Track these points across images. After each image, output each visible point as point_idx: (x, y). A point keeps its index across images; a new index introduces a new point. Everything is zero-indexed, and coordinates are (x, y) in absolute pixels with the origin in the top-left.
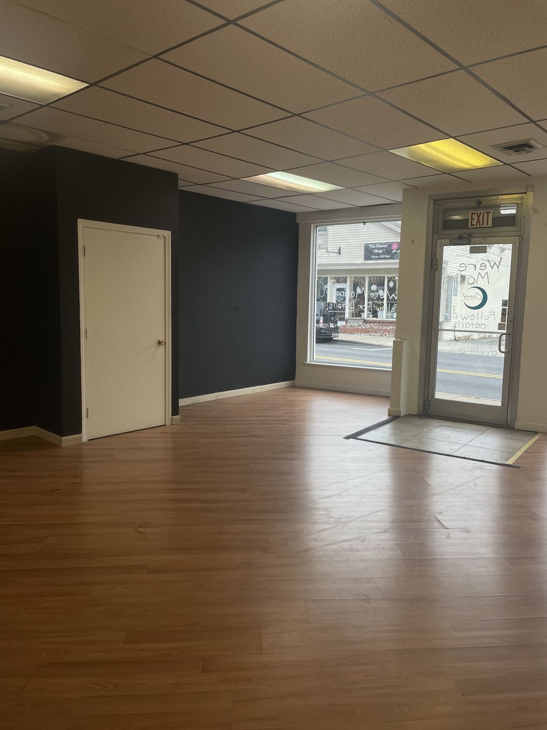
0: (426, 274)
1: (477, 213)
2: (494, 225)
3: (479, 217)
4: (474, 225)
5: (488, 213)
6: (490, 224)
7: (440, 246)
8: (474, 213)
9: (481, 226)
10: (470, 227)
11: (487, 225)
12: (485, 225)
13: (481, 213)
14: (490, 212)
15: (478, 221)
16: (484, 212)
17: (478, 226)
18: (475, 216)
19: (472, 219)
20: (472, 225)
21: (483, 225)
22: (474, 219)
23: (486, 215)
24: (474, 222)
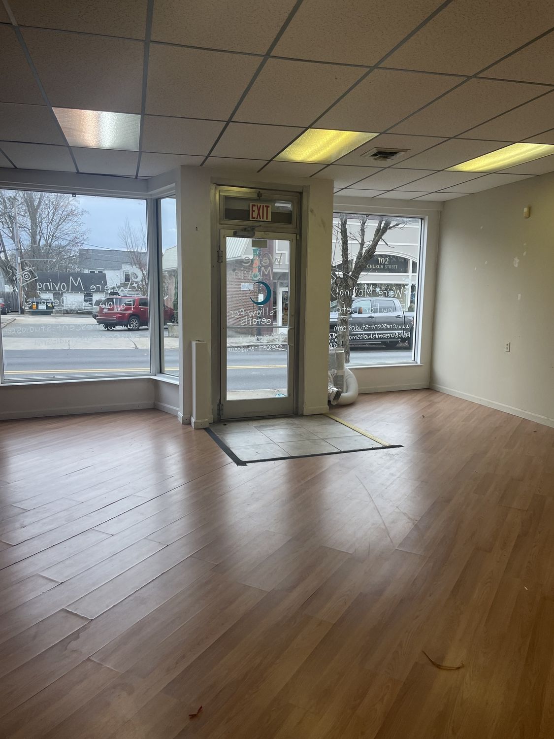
0: (212, 267)
1: (257, 205)
2: (273, 220)
3: (259, 210)
4: (254, 218)
5: (267, 207)
6: (269, 219)
7: (224, 237)
8: (255, 205)
9: (262, 220)
10: (251, 219)
11: (267, 219)
12: (265, 219)
13: (260, 206)
14: (269, 207)
15: (259, 213)
16: (263, 206)
18: (255, 208)
19: (253, 211)
20: (253, 218)
21: (263, 219)
22: (254, 211)
23: (265, 209)
24: (255, 214)
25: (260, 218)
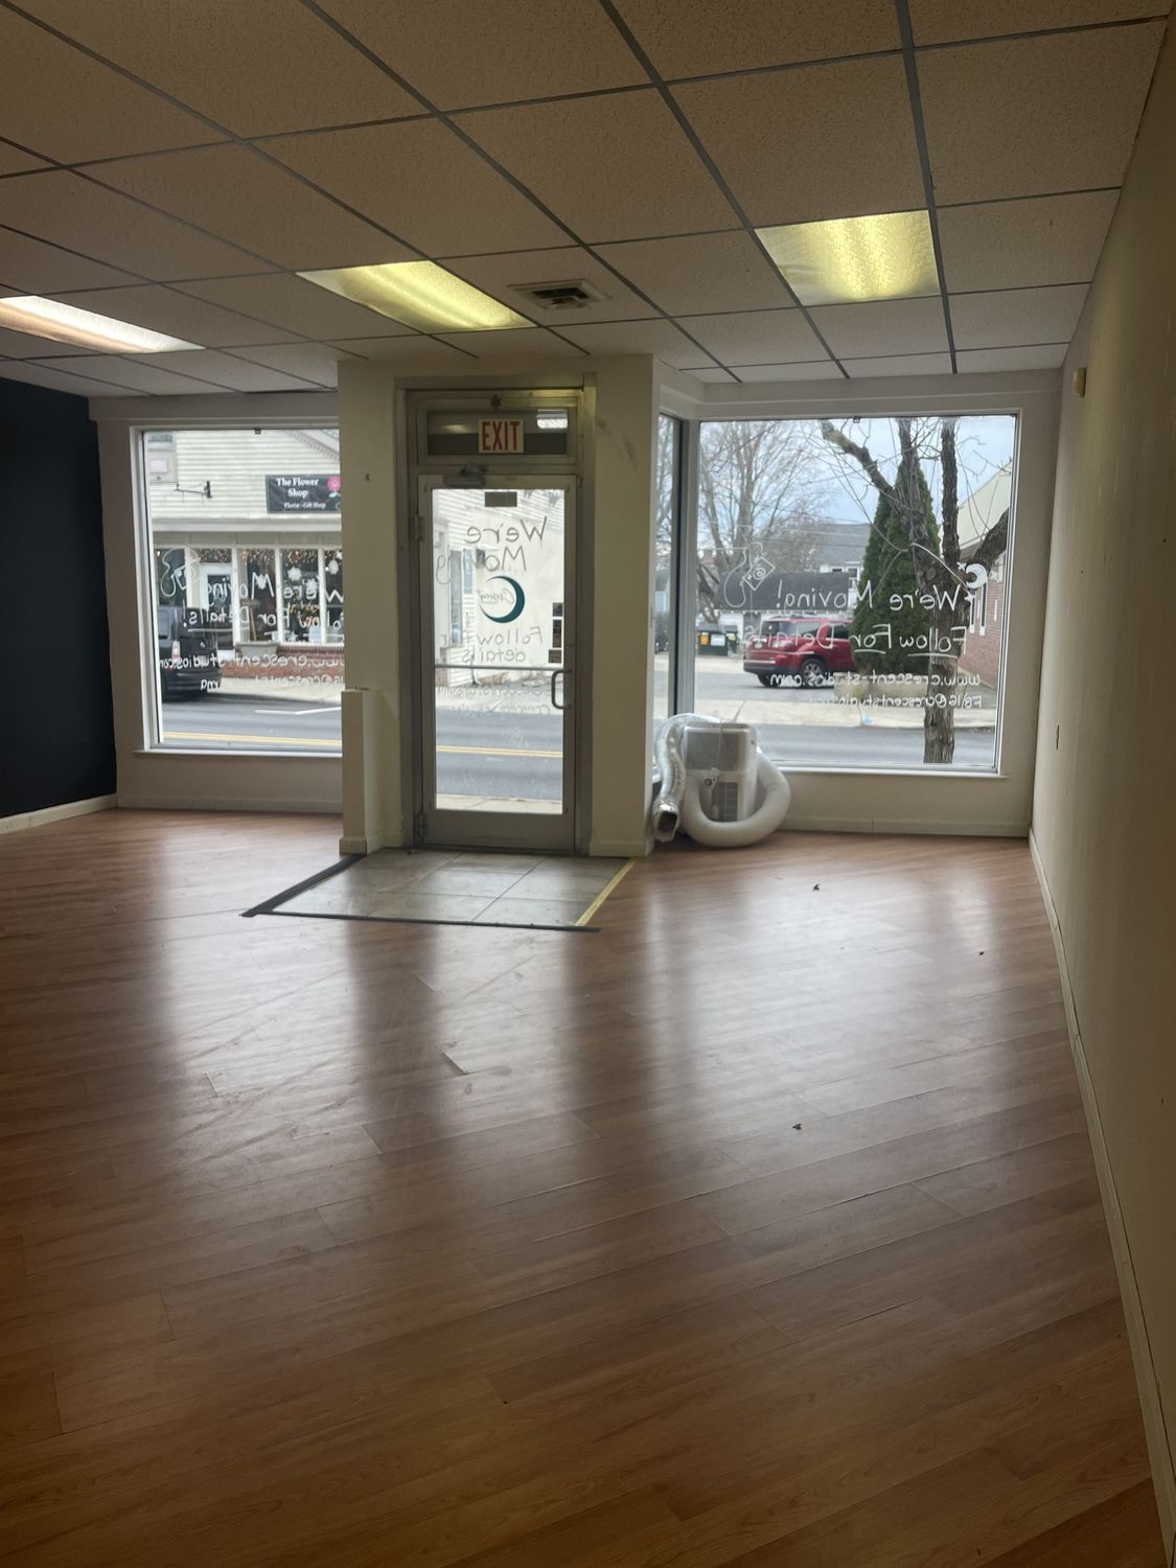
0: (400, 549)
1: (494, 423)
2: (529, 450)
3: (497, 432)
4: (489, 448)
5: (515, 424)
6: (520, 449)
7: (425, 490)
8: (488, 424)
9: (504, 451)
10: (481, 450)
11: (515, 448)
12: (511, 449)
13: (500, 423)
14: (518, 423)
15: (497, 439)
16: (506, 423)
17: (497, 450)
18: (490, 430)
19: (485, 436)
20: (485, 448)
21: (506, 447)
22: (488, 436)
23: (510, 428)
24: (490, 442)
25: (501, 448)
